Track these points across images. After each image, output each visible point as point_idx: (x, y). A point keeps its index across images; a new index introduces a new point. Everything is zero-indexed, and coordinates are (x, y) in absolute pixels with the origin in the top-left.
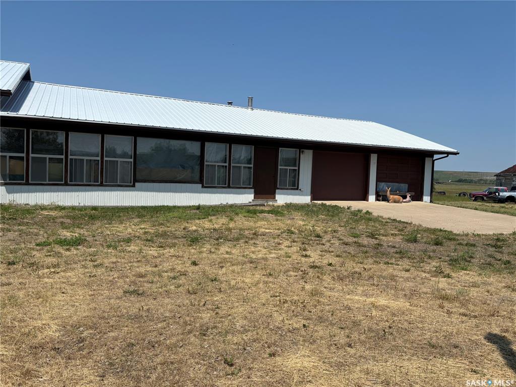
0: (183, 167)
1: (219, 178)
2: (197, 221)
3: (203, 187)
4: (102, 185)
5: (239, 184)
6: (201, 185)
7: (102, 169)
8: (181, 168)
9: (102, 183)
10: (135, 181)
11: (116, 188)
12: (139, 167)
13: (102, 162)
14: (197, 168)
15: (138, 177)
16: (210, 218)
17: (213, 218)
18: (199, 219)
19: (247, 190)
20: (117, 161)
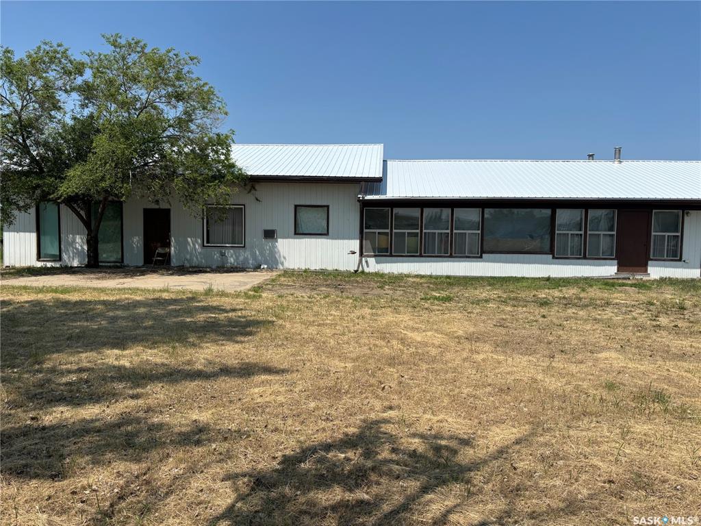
0: (532, 237)
1: (572, 247)
2: (547, 291)
3: (554, 258)
4: (451, 256)
5: (598, 253)
6: (551, 256)
7: (451, 241)
8: (529, 238)
9: (451, 254)
10: (483, 252)
11: (464, 259)
12: (485, 238)
13: (452, 234)
14: (547, 237)
15: (485, 248)
16: (560, 288)
17: (564, 288)
18: (549, 289)
19: (608, 261)
20: (465, 233)
